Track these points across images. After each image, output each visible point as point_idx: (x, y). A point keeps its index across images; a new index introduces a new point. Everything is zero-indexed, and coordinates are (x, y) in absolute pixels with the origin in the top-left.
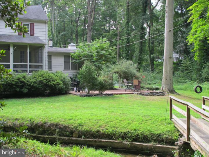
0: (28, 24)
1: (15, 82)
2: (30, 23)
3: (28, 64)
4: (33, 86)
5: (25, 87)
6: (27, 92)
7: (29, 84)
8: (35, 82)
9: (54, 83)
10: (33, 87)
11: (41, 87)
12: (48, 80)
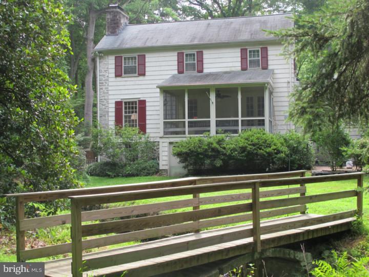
0: (257, 49)
1: (203, 149)
2: (261, 47)
3: (240, 119)
4: (230, 155)
5: (220, 158)
6: (220, 166)
7: (225, 152)
8: (234, 150)
9: (269, 150)
10: (230, 157)
11: (243, 158)
12: (258, 146)
